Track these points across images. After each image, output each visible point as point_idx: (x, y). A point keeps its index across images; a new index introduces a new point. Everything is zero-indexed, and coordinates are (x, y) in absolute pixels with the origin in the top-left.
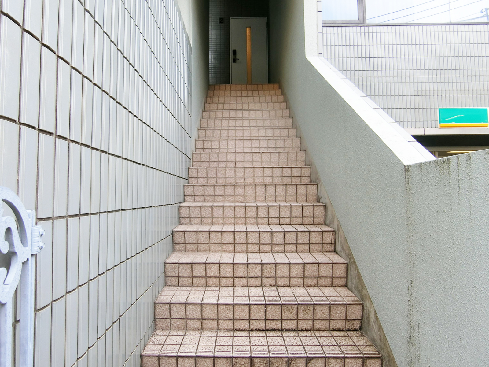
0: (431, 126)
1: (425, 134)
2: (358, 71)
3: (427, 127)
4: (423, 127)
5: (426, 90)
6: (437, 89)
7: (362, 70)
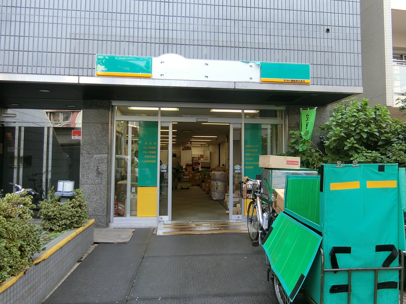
0: (87, 74)
1: (80, 82)
2: (7, 7)
3: (82, 75)
4: (77, 75)
5: (84, 34)
6: (97, 33)
7: (12, 7)
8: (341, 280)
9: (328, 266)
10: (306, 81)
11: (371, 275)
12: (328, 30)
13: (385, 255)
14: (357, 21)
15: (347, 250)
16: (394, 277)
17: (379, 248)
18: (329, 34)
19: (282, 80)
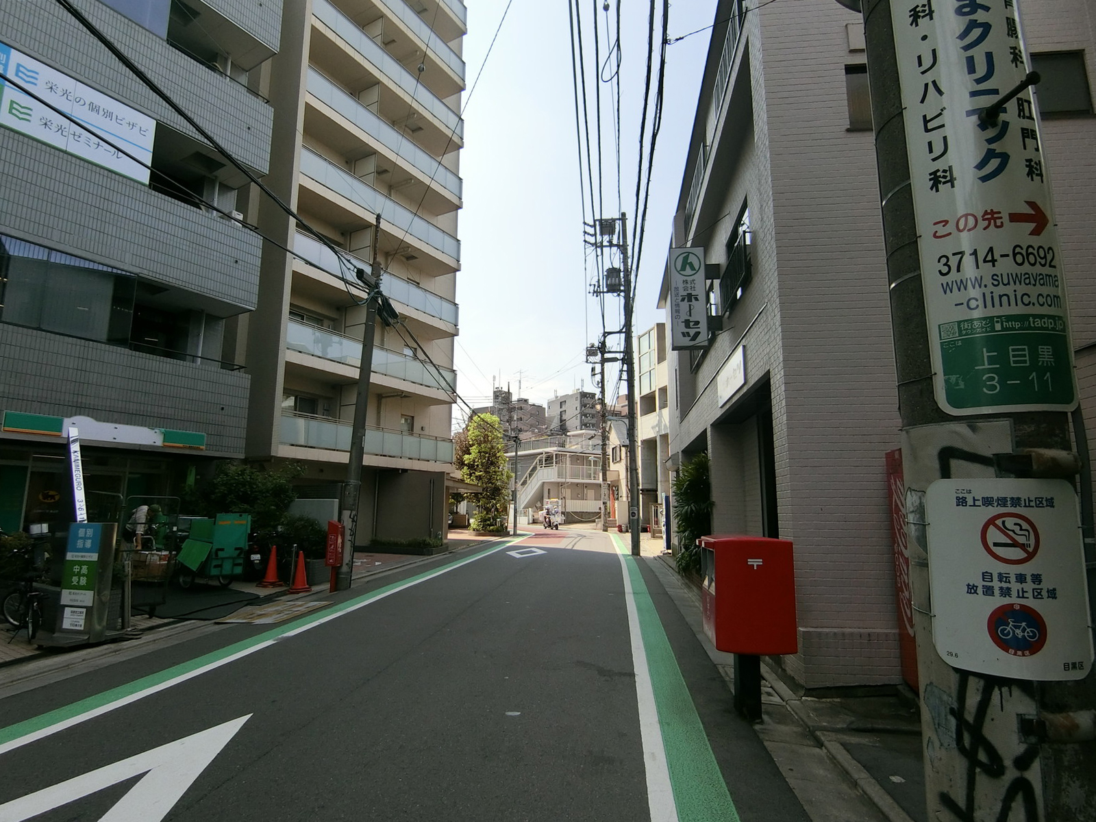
8: (219, 562)
9: (214, 557)
10: (201, 447)
11: (231, 561)
12: (223, 409)
13: (238, 552)
14: (246, 403)
15: (222, 550)
16: (241, 561)
17: (236, 549)
18: (224, 411)
19: (181, 445)
